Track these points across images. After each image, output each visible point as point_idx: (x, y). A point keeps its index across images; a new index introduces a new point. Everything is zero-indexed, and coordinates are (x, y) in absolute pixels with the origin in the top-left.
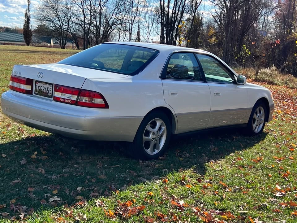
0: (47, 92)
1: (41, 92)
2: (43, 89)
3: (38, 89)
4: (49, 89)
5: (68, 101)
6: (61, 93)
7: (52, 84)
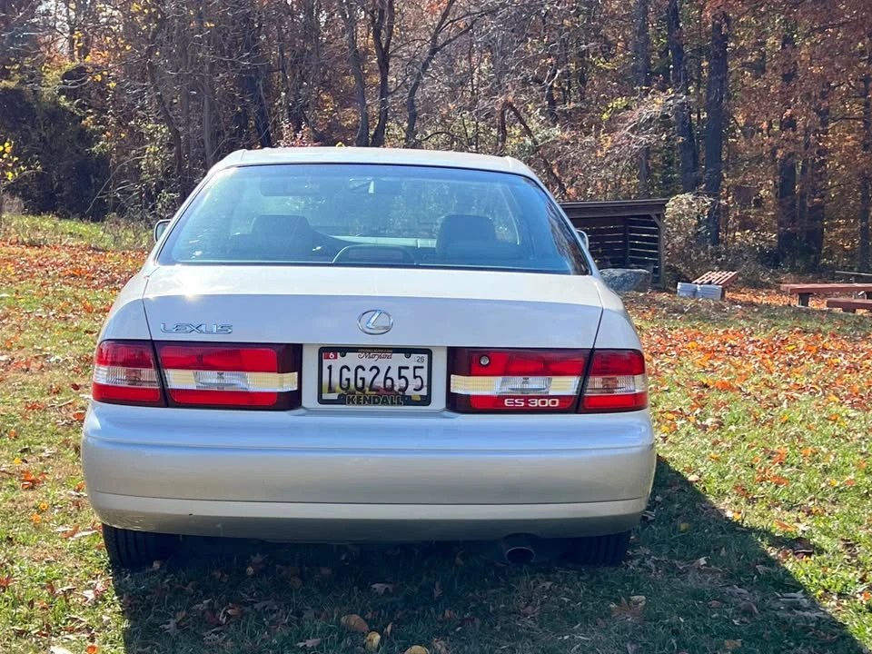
0: (399, 384)
1: (362, 389)
2: (368, 376)
3: (336, 379)
4: (408, 373)
5: (543, 403)
6: (500, 378)
7: (428, 351)
